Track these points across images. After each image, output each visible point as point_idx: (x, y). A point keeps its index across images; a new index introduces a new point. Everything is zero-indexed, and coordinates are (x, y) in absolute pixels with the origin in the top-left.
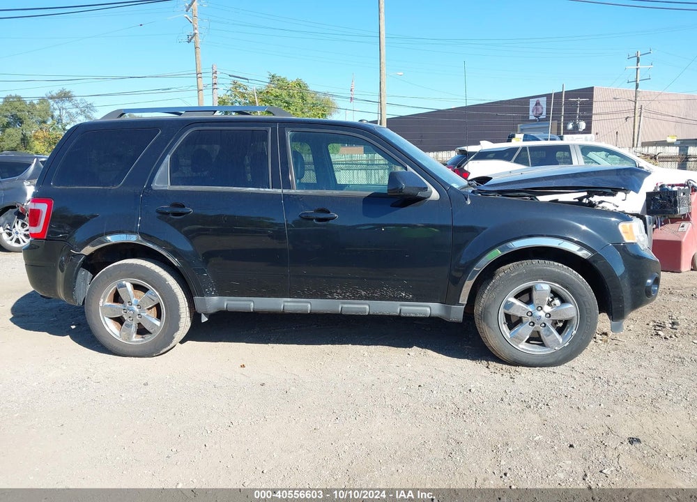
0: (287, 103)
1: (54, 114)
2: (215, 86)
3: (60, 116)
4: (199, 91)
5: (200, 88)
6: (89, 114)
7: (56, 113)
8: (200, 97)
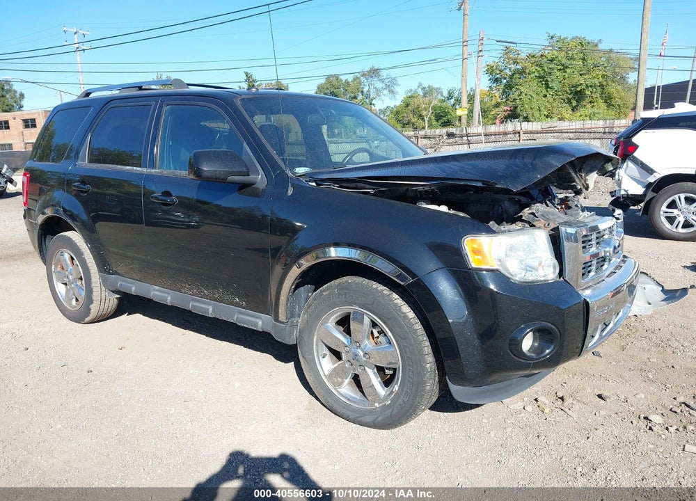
0: (563, 65)
1: (364, 90)
2: (481, 54)
3: (369, 91)
4: (463, 59)
5: (465, 57)
6: (392, 88)
7: (366, 89)
8: (464, 65)
